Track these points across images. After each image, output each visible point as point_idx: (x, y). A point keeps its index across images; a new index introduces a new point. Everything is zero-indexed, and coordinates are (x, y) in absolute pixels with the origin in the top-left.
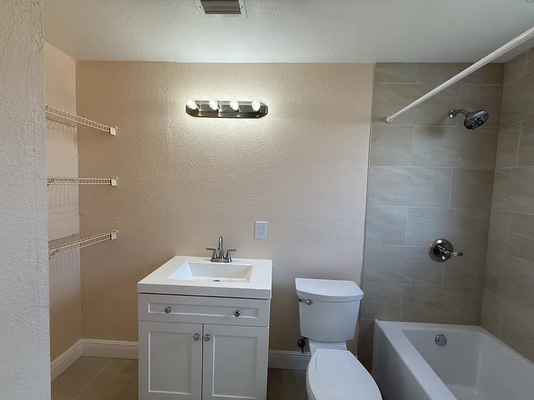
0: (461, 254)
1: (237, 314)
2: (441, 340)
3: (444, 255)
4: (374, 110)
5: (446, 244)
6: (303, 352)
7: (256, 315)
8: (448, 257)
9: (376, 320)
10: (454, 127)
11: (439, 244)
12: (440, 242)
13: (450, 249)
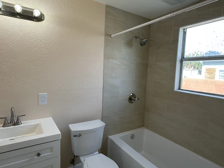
0: (138, 99)
1: (39, 155)
2: (132, 137)
3: (133, 100)
4: (106, 30)
5: (134, 95)
6: (74, 165)
7: (52, 151)
8: (134, 100)
9: (109, 136)
10: (136, 43)
11: (131, 96)
12: (131, 95)
13: (135, 97)
